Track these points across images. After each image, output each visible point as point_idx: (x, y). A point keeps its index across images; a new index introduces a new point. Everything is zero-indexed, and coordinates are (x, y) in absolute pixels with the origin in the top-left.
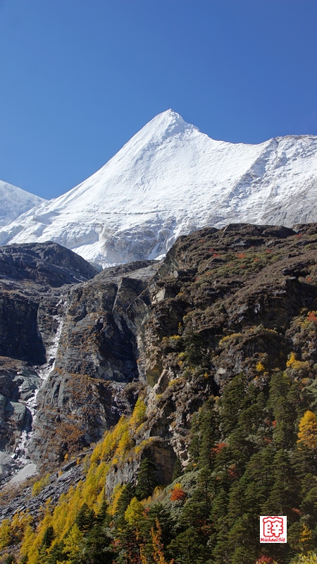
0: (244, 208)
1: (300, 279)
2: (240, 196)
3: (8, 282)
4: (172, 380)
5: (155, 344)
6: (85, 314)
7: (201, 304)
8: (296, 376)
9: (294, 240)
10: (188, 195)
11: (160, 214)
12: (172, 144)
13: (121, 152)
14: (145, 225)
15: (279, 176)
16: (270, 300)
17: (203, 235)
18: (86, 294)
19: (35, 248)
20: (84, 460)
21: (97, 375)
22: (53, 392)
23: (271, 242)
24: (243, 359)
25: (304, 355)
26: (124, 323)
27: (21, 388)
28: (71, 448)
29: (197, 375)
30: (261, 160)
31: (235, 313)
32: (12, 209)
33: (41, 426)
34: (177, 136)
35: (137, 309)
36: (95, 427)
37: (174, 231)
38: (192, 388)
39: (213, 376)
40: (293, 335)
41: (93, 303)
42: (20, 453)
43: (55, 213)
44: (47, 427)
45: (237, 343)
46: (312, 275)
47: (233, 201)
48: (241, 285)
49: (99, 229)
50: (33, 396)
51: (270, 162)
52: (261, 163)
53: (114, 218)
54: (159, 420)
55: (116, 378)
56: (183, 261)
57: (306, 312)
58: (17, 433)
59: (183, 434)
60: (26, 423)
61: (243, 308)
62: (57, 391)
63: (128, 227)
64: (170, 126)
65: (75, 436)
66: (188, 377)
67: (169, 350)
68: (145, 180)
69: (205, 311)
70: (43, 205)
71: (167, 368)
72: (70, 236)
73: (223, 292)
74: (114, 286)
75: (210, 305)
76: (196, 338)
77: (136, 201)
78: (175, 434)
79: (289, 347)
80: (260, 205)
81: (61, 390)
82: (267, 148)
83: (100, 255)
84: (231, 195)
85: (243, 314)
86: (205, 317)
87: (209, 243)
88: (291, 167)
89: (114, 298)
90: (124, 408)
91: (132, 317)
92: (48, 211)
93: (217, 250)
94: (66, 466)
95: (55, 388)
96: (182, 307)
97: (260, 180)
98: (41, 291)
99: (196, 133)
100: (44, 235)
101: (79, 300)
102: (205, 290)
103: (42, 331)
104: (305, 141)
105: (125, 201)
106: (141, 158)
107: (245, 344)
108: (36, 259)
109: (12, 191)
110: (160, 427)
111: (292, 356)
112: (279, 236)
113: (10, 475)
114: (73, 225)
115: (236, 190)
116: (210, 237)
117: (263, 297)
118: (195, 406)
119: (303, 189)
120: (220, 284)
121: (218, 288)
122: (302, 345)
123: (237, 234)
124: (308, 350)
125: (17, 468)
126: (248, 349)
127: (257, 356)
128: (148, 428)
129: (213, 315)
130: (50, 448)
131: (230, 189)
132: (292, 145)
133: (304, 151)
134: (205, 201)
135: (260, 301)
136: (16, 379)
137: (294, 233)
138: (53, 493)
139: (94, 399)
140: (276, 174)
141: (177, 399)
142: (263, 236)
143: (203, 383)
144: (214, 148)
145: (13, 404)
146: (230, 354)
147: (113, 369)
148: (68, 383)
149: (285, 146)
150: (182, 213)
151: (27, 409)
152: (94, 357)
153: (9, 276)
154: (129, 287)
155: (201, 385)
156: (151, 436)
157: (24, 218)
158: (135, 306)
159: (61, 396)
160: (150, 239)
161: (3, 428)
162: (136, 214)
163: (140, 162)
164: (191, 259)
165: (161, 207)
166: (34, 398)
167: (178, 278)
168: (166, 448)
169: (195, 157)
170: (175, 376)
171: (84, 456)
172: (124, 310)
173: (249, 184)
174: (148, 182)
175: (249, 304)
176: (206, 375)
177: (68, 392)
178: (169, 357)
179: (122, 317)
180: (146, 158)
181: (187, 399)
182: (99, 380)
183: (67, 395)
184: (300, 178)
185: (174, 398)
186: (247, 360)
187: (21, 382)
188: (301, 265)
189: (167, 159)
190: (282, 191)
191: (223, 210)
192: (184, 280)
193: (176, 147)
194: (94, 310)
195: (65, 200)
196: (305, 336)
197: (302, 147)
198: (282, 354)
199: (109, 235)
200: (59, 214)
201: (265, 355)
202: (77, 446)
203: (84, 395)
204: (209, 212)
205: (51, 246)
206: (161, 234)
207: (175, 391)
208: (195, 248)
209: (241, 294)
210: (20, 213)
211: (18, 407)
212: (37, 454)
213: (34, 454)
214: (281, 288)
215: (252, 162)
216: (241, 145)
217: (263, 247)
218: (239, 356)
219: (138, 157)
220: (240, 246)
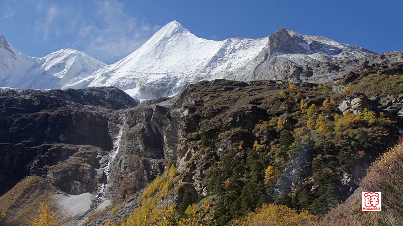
0: (214, 73)
1: (258, 106)
2: (212, 67)
3: (91, 107)
4: (193, 155)
5: (184, 136)
6: (135, 124)
7: (208, 117)
8: (258, 151)
9: (249, 88)
10: (184, 65)
11: (169, 74)
12: (176, 38)
13: (149, 41)
14: (161, 80)
15: (232, 58)
16: (244, 116)
17: (202, 84)
18: (136, 113)
19: (104, 90)
20: (139, 197)
21: (142, 156)
22: (118, 164)
23: (237, 89)
24: (232, 144)
25: (261, 142)
26: (156, 129)
27: (100, 162)
28: (129, 192)
29: (208, 152)
30: (223, 49)
31: (226, 121)
32: (89, 69)
33: (112, 181)
34: (179, 34)
35: (164, 122)
36: (141, 181)
37: (177, 84)
38: (205, 158)
39: (216, 152)
40: (256, 132)
41: (140, 118)
42: (101, 195)
43: (113, 72)
44: (115, 182)
45: (228, 136)
46: (263, 104)
47: (208, 70)
48: (228, 108)
49: (137, 81)
50: (107, 166)
51: (227, 50)
52: (222, 51)
53: (144, 76)
54: (187, 173)
55: (152, 157)
56: (192, 97)
57: (262, 122)
58: (99, 184)
59: (201, 180)
60: (103, 179)
61: (230, 119)
62: (120, 163)
63: (152, 81)
64: (175, 29)
65: (131, 186)
66: (203, 152)
67: (192, 139)
68: (161, 57)
69: (211, 121)
70: (106, 67)
71: (191, 149)
72: (121, 84)
73: (219, 111)
74: (151, 110)
75: (213, 118)
76: (206, 134)
77: (157, 67)
78: (196, 180)
79: (254, 138)
80: (222, 72)
81: (123, 163)
82: (226, 43)
83: (137, 95)
84: (207, 66)
85: (230, 122)
86: (210, 124)
87: (205, 88)
88: (237, 53)
89: (152, 116)
90: (157, 172)
91: (161, 126)
92: (109, 71)
93: (210, 92)
94: (128, 200)
95: (119, 161)
96: (198, 118)
97: (222, 60)
98: (108, 112)
99: (189, 33)
100: (107, 83)
101: (132, 117)
102: (210, 110)
103: (111, 133)
104: (245, 41)
105: (151, 67)
106: (159, 45)
107: (232, 136)
108: (105, 95)
109: (89, 59)
110: (188, 177)
111: (256, 142)
112: (241, 87)
113: (96, 205)
114: (122, 78)
115: (209, 64)
116: (206, 85)
117: (240, 114)
118: (207, 166)
119: (244, 65)
120: (217, 107)
121: (217, 109)
122: (260, 137)
123: (220, 84)
124: (263, 140)
125: (100, 202)
126: (234, 139)
127: (239, 142)
128: (181, 178)
129: (215, 122)
130: (118, 192)
131: (206, 63)
132: (238, 43)
133: (244, 46)
134: (193, 69)
135: (239, 116)
136: (98, 157)
137: (248, 85)
138: (124, 213)
139: (141, 167)
140: (230, 57)
141: (197, 163)
142: (233, 86)
143: (211, 155)
144: (198, 42)
145: (96, 170)
146: (224, 141)
147: (151, 152)
148: (126, 159)
149: (235, 43)
150: (181, 75)
151: (104, 173)
152: (140, 146)
153: (91, 104)
154: (159, 110)
155: (210, 156)
156: (183, 181)
157: (95, 74)
158: (163, 120)
159: (123, 166)
160: (163, 87)
161: (91, 182)
162: (156, 74)
163: (159, 47)
164: (197, 96)
165: (170, 71)
166: (108, 167)
167: (195, 104)
168: (191, 188)
169: (188, 46)
170: (195, 152)
171: (138, 195)
172: (157, 122)
173: (216, 61)
174: (163, 57)
175: (233, 117)
176: (212, 151)
177: (127, 163)
178: (192, 143)
179: (155, 126)
180: (162, 45)
181: (203, 163)
182: (143, 158)
183: (126, 165)
184: (242, 60)
185: (195, 163)
186: (234, 144)
187: (100, 158)
188: (257, 99)
189: (173, 46)
190: (233, 65)
191: (203, 74)
192: (198, 105)
193: (178, 40)
194: (140, 122)
195: (118, 65)
196: (262, 133)
197: (243, 44)
198: (251, 141)
199: (142, 84)
200: (115, 72)
201: (243, 141)
202: (132, 191)
203: (136, 165)
204: (195, 74)
205: (113, 88)
206: (170, 85)
207: (196, 159)
208: (198, 91)
209: (229, 112)
210: (94, 71)
211: (99, 172)
212: (110, 195)
213: (109, 195)
214: (249, 110)
215: (218, 50)
216: (212, 41)
217: (233, 91)
218: (229, 142)
219: (158, 44)
220: (222, 90)
